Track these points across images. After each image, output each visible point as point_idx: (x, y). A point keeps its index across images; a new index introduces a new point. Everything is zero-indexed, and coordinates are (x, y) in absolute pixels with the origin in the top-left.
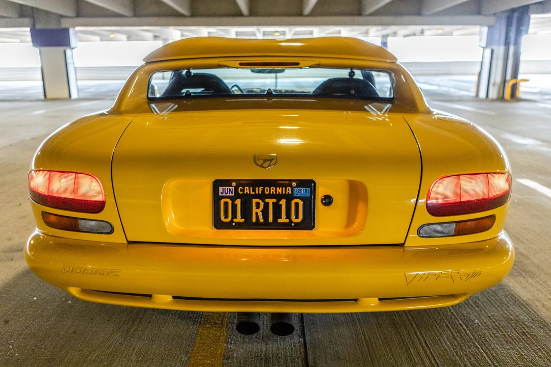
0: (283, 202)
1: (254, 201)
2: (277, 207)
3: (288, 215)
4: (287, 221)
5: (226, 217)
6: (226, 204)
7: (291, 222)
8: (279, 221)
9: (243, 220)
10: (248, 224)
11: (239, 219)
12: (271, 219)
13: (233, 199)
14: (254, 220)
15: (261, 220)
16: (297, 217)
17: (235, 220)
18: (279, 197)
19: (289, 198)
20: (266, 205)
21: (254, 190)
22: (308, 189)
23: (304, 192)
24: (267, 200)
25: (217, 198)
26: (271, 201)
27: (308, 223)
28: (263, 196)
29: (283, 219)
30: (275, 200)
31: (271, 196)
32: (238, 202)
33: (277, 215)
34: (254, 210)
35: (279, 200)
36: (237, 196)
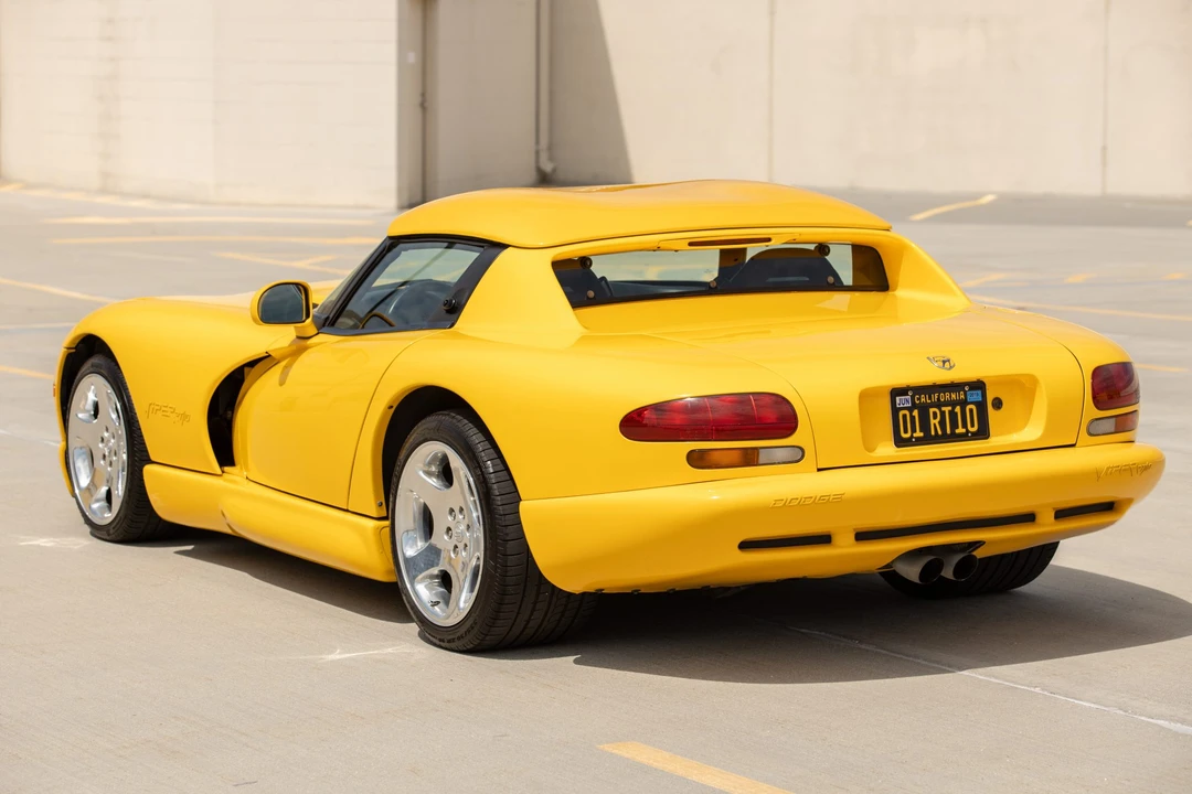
0: (958, 409)
1: (932, 410)
2: (953, 414)
3: (965, 426)
4: (964, 430)
5: (906, 432)
6: (904, 416)
7: (968, 431)
8: (957, 431)
9: (922, 434)
10: (928, 439)
11: (919, 434)
12: (948, 431)
13: (910, 410)
14: (933, 433)
15: (940, 433)
16: (973, 426)
17: (915, 435)
18: (953, 404)
19: (963, 404)
20: (943, 413)
21: (930, 398)
22: (979, 392)
23: (976, 396)
24: (943, 409)
25: (895, 411)
26: (947, 409)
27: (983, 433)
28: (939, 405)
29: (960, 430)
30: (950, 408)
31: (946, 404)
32: (916, 413)
33: (954, 425)
34: (933, 421)
35: (953, 409)
36: (914, 406)
